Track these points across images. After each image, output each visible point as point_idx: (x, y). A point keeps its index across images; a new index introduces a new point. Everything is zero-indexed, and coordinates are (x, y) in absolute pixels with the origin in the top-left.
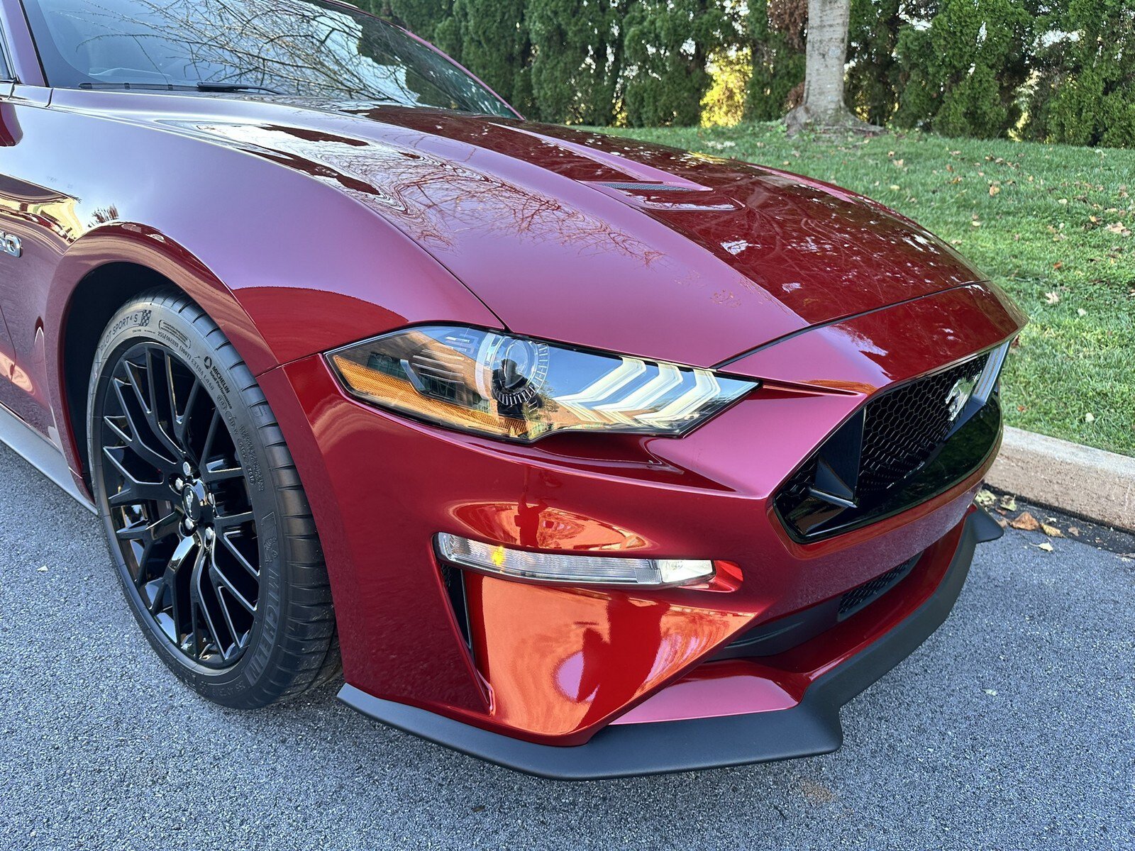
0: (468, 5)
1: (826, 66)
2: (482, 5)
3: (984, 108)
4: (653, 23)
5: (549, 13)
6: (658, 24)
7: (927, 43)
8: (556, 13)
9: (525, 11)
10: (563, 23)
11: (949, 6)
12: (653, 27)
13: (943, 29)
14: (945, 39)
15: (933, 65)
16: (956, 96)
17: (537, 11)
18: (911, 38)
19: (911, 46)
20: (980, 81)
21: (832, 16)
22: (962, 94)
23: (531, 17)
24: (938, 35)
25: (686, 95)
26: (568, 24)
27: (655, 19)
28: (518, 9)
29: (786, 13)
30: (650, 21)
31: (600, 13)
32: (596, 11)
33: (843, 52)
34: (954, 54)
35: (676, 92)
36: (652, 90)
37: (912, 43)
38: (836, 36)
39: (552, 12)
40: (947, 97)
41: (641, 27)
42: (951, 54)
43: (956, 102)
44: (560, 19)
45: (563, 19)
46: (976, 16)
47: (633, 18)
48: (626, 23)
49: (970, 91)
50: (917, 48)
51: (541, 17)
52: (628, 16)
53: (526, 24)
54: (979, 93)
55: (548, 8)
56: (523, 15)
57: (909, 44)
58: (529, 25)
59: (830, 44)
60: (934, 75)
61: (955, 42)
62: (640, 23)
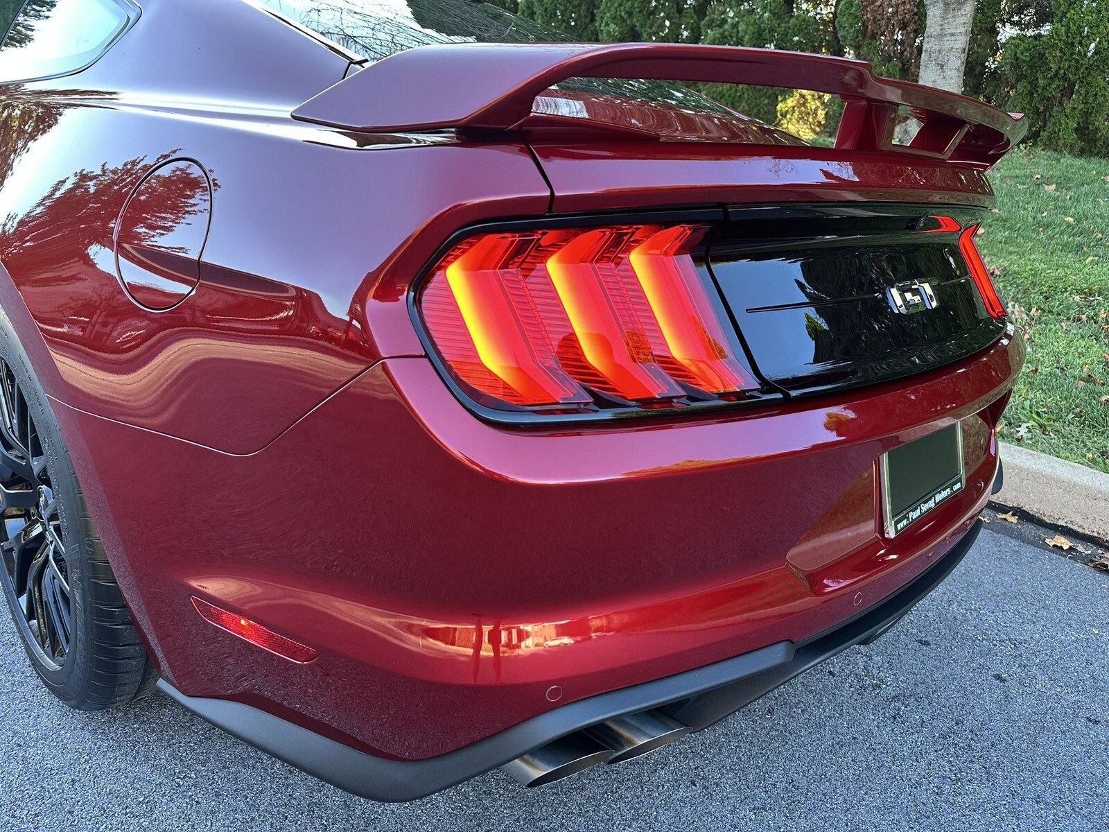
0: (536, 4)
1: (944, 77)
2: (551, 4)
3: (1097, 123)
4: (735, 26)
5: (623, 14)
6: (742, 27)
7: (1040, 53)
8: (630, 14)
9: (595, 11)
10: (638, 24)
11: (1068, 15)
12: (735, 30)
13: (1060, 40)
14: (1061, 51)
15: (1044, 77)
16: (1068, 111)
17: (609, 11)
18: (1021, 48)
19: (1021, 56)
20: (1095, 95)
21: (955, 24)
22: (1074, 109)
23: (602, 18)
24: (1054, 46)
25: (766, 101)
26: (643, 26)
27: (738, 22)
28: (589, 9)
29: (883, 19)
30: (732, 24)
31: (677, 15)
32: (673, 13)
33: (962, 63)
34: (1069, 67)
35: (756, 98)
36: (730, 96)
37: (1022, 54)
38: (957, 46)
39: (627, 12)
40: (1057, 112)
41: (721, 30)
42: (1066, 66)
43: (1067, 116)
44: (635, 20)
45: (638, 21)
46: (1098, 26)
47: (713, 21)
48: (704, 25)
49: (1083, 106)
50: (1028, 59)
51: (614, 18)
52: (707, 18)
53: (597, 24)
54: (1093, 107)
55: (622, 8)
56: (593, 15)
57: (1019, 55)
58: (600, 26)
59: (951, 54)
60: (1044, 88)
61: (1072, 54)
62: (720, 26)
